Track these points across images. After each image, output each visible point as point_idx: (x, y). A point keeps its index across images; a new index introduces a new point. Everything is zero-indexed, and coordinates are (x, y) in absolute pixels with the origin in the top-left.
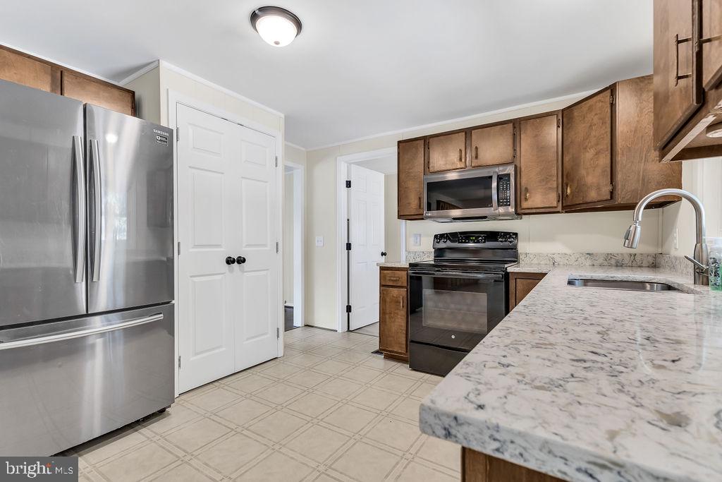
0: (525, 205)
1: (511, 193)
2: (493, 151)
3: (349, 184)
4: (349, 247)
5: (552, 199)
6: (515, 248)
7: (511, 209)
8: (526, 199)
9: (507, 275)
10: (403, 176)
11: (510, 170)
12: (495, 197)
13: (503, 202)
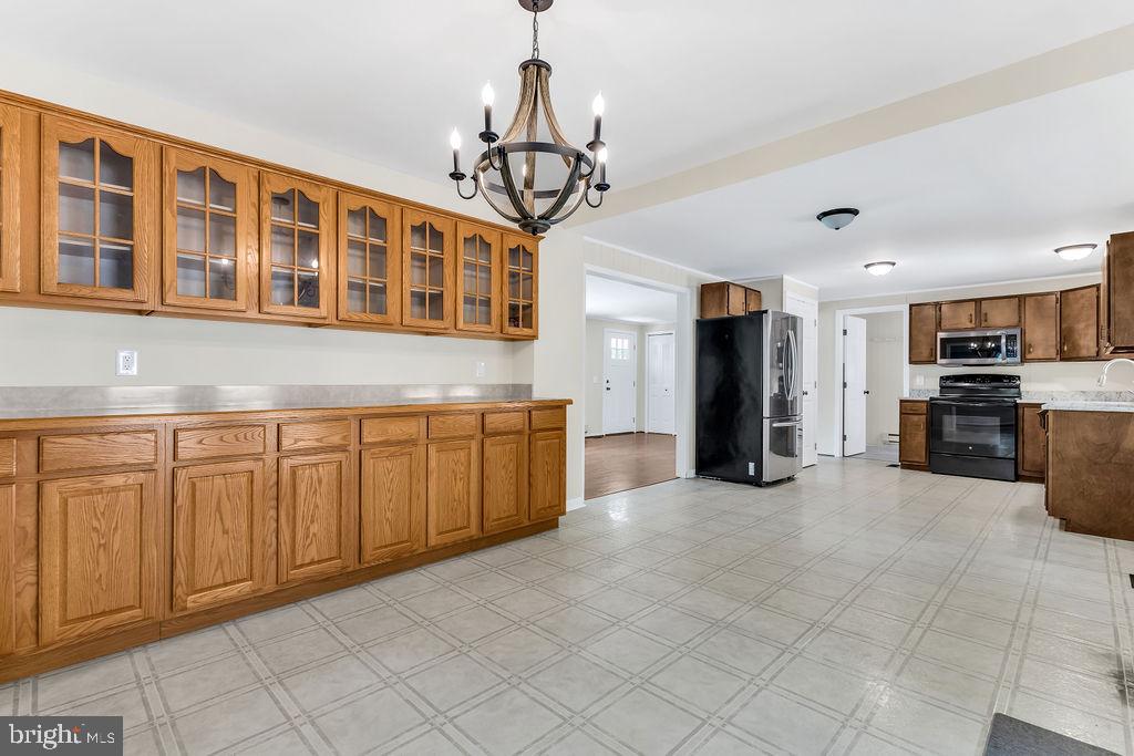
0: (1028, 356)
1: (1018, 348)
2: (1001, 318)
3: (845, 332)
4: (845, 385)
5: (1053, 353)
6: (1018, 387)
7: (1018, 359)
8: (1030, 352)
9: (1016, 406)
10: (914, 333)
11: (1017, 332)
12: (1004, 349)
13: (1010, 353)
